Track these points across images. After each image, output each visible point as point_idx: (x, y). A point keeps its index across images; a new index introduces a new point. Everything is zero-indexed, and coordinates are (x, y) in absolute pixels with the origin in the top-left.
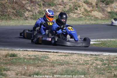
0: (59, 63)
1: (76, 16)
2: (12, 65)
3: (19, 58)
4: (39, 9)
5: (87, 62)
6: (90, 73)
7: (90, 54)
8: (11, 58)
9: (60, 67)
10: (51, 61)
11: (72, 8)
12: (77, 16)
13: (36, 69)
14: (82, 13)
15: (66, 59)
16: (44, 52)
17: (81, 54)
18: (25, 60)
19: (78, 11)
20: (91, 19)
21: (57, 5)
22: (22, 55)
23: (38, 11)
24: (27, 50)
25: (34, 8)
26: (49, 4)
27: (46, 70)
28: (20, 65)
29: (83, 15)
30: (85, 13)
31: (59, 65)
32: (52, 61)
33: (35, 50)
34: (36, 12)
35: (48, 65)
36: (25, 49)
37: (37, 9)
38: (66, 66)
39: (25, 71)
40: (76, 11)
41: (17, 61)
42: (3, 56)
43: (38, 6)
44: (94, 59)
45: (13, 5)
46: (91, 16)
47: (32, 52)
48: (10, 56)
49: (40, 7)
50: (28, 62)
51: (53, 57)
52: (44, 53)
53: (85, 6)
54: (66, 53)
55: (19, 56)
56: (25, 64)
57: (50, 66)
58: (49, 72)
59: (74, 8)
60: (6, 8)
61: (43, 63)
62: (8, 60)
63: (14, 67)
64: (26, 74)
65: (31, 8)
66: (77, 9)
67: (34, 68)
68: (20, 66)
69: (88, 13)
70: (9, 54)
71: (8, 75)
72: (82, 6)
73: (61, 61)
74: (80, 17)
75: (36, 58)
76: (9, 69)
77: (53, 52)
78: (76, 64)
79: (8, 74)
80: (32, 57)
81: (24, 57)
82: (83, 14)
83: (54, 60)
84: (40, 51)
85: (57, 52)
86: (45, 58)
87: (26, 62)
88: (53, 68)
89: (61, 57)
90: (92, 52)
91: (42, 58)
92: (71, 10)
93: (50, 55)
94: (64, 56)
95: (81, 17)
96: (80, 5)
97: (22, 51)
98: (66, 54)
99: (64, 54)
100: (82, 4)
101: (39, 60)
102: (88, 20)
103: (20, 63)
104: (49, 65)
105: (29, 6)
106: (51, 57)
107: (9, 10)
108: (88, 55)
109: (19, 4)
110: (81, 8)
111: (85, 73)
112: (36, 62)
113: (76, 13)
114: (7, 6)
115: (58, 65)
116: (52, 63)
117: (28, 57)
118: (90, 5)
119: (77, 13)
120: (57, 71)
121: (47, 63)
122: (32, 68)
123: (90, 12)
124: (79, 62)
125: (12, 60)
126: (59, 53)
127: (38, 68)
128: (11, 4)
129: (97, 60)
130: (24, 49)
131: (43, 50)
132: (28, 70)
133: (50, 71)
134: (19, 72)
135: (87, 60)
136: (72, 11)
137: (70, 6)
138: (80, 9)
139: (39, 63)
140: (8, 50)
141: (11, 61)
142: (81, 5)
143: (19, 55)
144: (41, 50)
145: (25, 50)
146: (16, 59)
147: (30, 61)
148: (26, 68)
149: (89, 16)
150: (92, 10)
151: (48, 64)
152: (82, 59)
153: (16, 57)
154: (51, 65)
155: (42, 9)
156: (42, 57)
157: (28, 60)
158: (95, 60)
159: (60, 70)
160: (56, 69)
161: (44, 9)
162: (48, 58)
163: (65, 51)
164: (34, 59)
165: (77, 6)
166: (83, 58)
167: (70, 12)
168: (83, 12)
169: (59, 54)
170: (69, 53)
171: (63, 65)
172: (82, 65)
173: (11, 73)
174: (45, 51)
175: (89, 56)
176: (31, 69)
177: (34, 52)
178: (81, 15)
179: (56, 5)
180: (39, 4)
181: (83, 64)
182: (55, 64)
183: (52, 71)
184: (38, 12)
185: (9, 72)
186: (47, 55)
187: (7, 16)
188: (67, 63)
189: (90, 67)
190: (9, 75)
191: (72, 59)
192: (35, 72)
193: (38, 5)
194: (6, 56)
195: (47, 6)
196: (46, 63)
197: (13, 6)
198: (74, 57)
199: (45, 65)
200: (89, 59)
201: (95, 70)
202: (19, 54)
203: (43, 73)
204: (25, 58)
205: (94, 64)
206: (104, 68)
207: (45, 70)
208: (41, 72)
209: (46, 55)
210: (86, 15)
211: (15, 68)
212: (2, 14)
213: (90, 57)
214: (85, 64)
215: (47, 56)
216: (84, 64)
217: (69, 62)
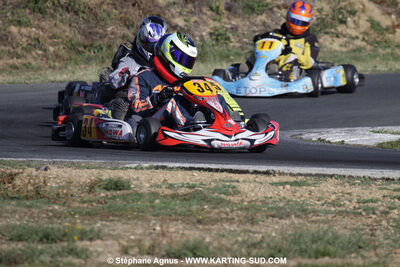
0: (272, 208)
1: (341, 46)
2: (111, 218)
3: (137, 194)
4: (212, 24)
5: (371, 205)
6: (377, 243)
7: (383, 178)
8: (109, 193)
9: (277, 222)
10: (245, 203)
11: (329, 19)
12: (345, 46)
13: (192, 232)
14: (361, 37)
15: (298, 194)
16: (223, 171)
17: (350, 177)
18: (157, 201)
19: (347, 27)
20: (392, 54)
21: (275, 9)
22: (147, 185)
23: (209, 30)
24: (164, 167)
25: (195, 22)
26: (248, 6)
27: (226, 234)
28: (137, 217)
29: (364, 43)
30: (374, 35)
31: (273, 216)
32: (249, 202)
33: (192, 165)
34: (204, 34)
35: (233, 219)
36: (160, 164)
37: (205, 23)
38: (296, 221)
39: (154, 240)
40: (341, 28)
41: (130, 206)
42: (81, 187)
43: (209, 13)
44: (395, 194)
45: (125, 10)
46: (393, 47)
47: (183, 172)
48: (107, 189)
49: (218, 17)
50: (166, 208)
51: (252, 191)
52: (225, 174)
53: (372, 11)
54: (301, 175)
55: (136, 186)
56: (155, 213)
57: (240, 222)
58: (237, 241)
59: (333, 19)
60: (102, 23)
61: (217, 211)
62: (99, 202)
63: (119, 224)
64: (157, 250)
65: (185, 21)
66: (343, 22)
67: (185, 229)
68: (140, 222)
69: (382, 34)
70: (101, 180)
71: (95, 254)
72: (363, 11)
73: (281, 205)
74: (354, 51)
75: (195, 195)
76: (99, 231)
77: (256, 172)
78: (330, 212)
79: (96, 251)
80: (182, 191)
81: (153, 190)
82: (366, 38)
83: (256, 201)
84: (210, 170)
85: (267, 173)
86: (225, 194)
87: (160, 209)
88: (250, 228)
89: (281, 188)
90: (390, 169)
91: (213, 193)
92: (325, 27)
93: (244, 181)
94: (291, 184)
95: (359, 49)
96: (356, 7)
97: (147, 168)
98: (300, 178)
99: (292, 179)
100: (363, 5)
101: (205, 199)
102: (385, 58)
103: (140, 210)
104: (237, 219)
105: (180, 13)
106: (246, 191)
107: (110, 29)
108: (375, 180)
109: (143, 9)
110: (359, 17)
111: (362, 245)
112: (194, 208)
113: (341, 34)
114: (105, 15)
115: (267, 217)
116: (247, 209)
117: (168, 192)
118: (388, 6)
119: (344, 36)
120: (263, 237)
121: (232, 211)
122: (181, 227)
123: (391, 30)
124: (343, 205)
125: (110, 202)
126: (274, 173)
127: (201, 227)
128: (116, 9)
130: (155, 164)
131: (220, 166)
132: (163, 234)
133: (240, 239)
134: (133, 244)
135: (370, 197)
136: (327, 30)
137: (320, 11)
138: (354, 21)
139: (203, 210)
140: (99, 167)
141: (109, 204)
142: (358, 6)
143: (134, 182)
144: (213, 166)
145: (157, 168)
146: (124, 198)
147: (171, 206)
148: (158, 228)
149: (387, 44)
150: (396, 23)
151: (234, 215)
152: (354, 194)
153: (126, 192)
154: (246, 217)
155: (225, 23)
156: (215, 190)
157: (165, 200)
159: (274, 234)
160: (263, 230)
161: (230, 24)
162: (237, 192)
163: (296, 170)
164: (185, 198)
165: (344, 12)
166: (357, 190)
167: (320, 31)
168: (365, 33)
169: (275, 179)
170: (311, 175)
171: (288, 216)
172: (352, 216)
173: (106, 246)
174: (226, 170)
175: (379, 183)
176: (177, 232)
177: (190, 173)
178: (358, 43)
179: (271, 9)
180: (214, 8)
181: (356, 214)
182: (258, 214)
183: (246, 238)
184: (211, 34)
185: (99, 242)
186: (233, 184)
187: (104, 49)
188: (299, 210)
189: (381, 221)
190: (99, 254)
191: (319, 195)
192: (188, 241)
193: (211, 9)
194: (92, 188)
195: (240, 11)
196: (228, 210)
197: (126, 13)
198: (325, 190)
199: (224, 216)
200: (378, 195)
201: (395, 232)
202: (138, 179)
203: (216, 244)
204: (155, 195)
205: (396, 211)
207: (224, 236)
208: (210, 243)
209: (228, 184)
210: (378, 43)
211: (119, 227)
212: (86, 43)
213: (381, 189)
214: (364, 213)
215: (234, 187)
216: (361, 213)
217: (307, 205)
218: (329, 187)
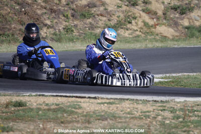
0: (98, 116)
1: (129, 34)
2: (17, 121)
3: (30, 108)
4: (64, 23)
5: (147, 114)
6: (151, 133)
7: (153, 101)
8: (16, 108)
9: (101, 123)
10: (85, 113)
11: (123, 21)
12: (131, 34)
13: (58, 128)
14: (139, 30)
15: (111, 109)
16: (72, 97)
17: (137, 100)
18: (40, 112)
19: (132, 25)
20: (154, 38)
21: (96, 16)
22: (35, 104)
23: (63, 27)
24: (43, 95)
25: (56, 22)
26: (82, 14)
28: (30, 120)
29: (141, 33)
30: (145, 29)
31: (99, 120)
32: (87, 113)
33: (57, 94)
34: (60, 28)
35: (79, 121)
36: (41, 93)
37: (61, 23)
38: (111, 122)
39: (40, 132)
40: (129, 26)
41: (26, 115)
42: (2, 105)
43: (63, 18)
44: (159, 108)
45: (21, 16)
46: (155, 35)
47: (53, 98)
48: (15, 106)
49: (67, 20)
50: (45, 115)
51: (88, 107)
52: (74, 99)
53: (145, 17)
55: (30, 105)
56: (40, 118)
57: (83, 123)
59: (125, 21)
60: (9, 23)
61: (71, 117)
62: (11, 113)
65: (51, 22)
66: (130, 23)
68: (32, 123)
69: (149, 29)
70: (12, 102)
72: (140, 17)
73: (103, 114)
74: (136, 37)
75: (59, 109)
76: (12, 127)
77: (89, 98)
78: (127, 117)
80: (53, 107)
81: (38, 106)
82: (142, 31)
83: (90, 112)
84: (66, 96)
85: (95, 98)
86: (74, 108)
87: (42, 116)
88: (87, 126)
89: (102, 105)
90: (156, 96)
91: (69, 108)
92: (121, 25)
93: (84, 102)
95: (138, 36)
97: (34, 96)
98: (111, 100)
99: (108, 101)
100: (140, 14)
101: (64, 111)
102: (151, 41)
103: (32, 117)
104: (81, 121)
105: (48, 18)
106: (85, 107)
107: (13, 26)
108: (149, 101)
109: (30, 16)
110: (138, 20)
112: (59, 115)
113: (129, 28)
114: (10, 19)
115: (96, 120)
116: (86, 116)
117: (46, 107)
118: (153, 15)
119: (131, 30)
121: (78, 117)
122: (53, 125)
123: (154, 27)
124: (132, 114)
126: (99, 98)
127: (63, 125)
128: (16, 16)
129: (164, 110)
130: (39, 94)
131: (71, 95)
132: (44, 129)
135: (147, 110)
136: (122, 27)
137: (118, 17)
138: (136, 23)
139: (64, 116)
140: (10, 95)
141: (16, 114)
142: (137, 15)
143: (29, 103)
144: (68, 95)
146: (24, 111)
147: (48, 114)
148: (41, 126)
149: (152, 33)
150: (156, 23)
151: (79, 119)
152: (139, 109)
153: (24, 107)
154: (85, 120)
155: (71, 23)
156: (69, 106)
157: (45, 112)
158: (162, 110)
160: (94, 127)
161: (73, 23)
162: (80, 108)
163: (110, 96)
164: (55, 111)
165: (131, 17)
166: (140, 107)
167: (118, 27)
168: (141, 28)
169: (99, 101)
170: (117, 99)
171: (106, 119)
172: (138, 119)
175: (151, 103)
176: (51, 127)
177: (56, 98)
178: (138, 33)
179: (94, 16)
180: (65, 15)
181: (140, 118)
182: (91, 119)
184: (64, 29)
185: (11, 133)
187: (10, 36)
188: (112, 116)
189: (153, 122)
191: (121, 109)
194: (7, 105)
195: (79, 17)
196: (76, 116)
197: (21, 18)
198: (124, 106)
199: (75, 119)
200: (151, 109)
201: (160, 128)
202: (30, 101)
204: (39, 109)
205: (160, 117)
206: (176, 124)
209: (75, 103)
210: (147, 33)
211: (21, 125)
212: (1, 33)
213: (152, 106)
214: (144, 118)
215: (79, 105)
216: (142, 118)
217: (116, 114)
218: (126, 105)
